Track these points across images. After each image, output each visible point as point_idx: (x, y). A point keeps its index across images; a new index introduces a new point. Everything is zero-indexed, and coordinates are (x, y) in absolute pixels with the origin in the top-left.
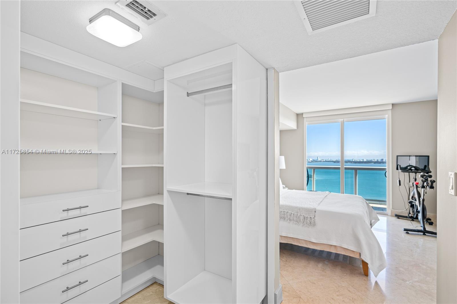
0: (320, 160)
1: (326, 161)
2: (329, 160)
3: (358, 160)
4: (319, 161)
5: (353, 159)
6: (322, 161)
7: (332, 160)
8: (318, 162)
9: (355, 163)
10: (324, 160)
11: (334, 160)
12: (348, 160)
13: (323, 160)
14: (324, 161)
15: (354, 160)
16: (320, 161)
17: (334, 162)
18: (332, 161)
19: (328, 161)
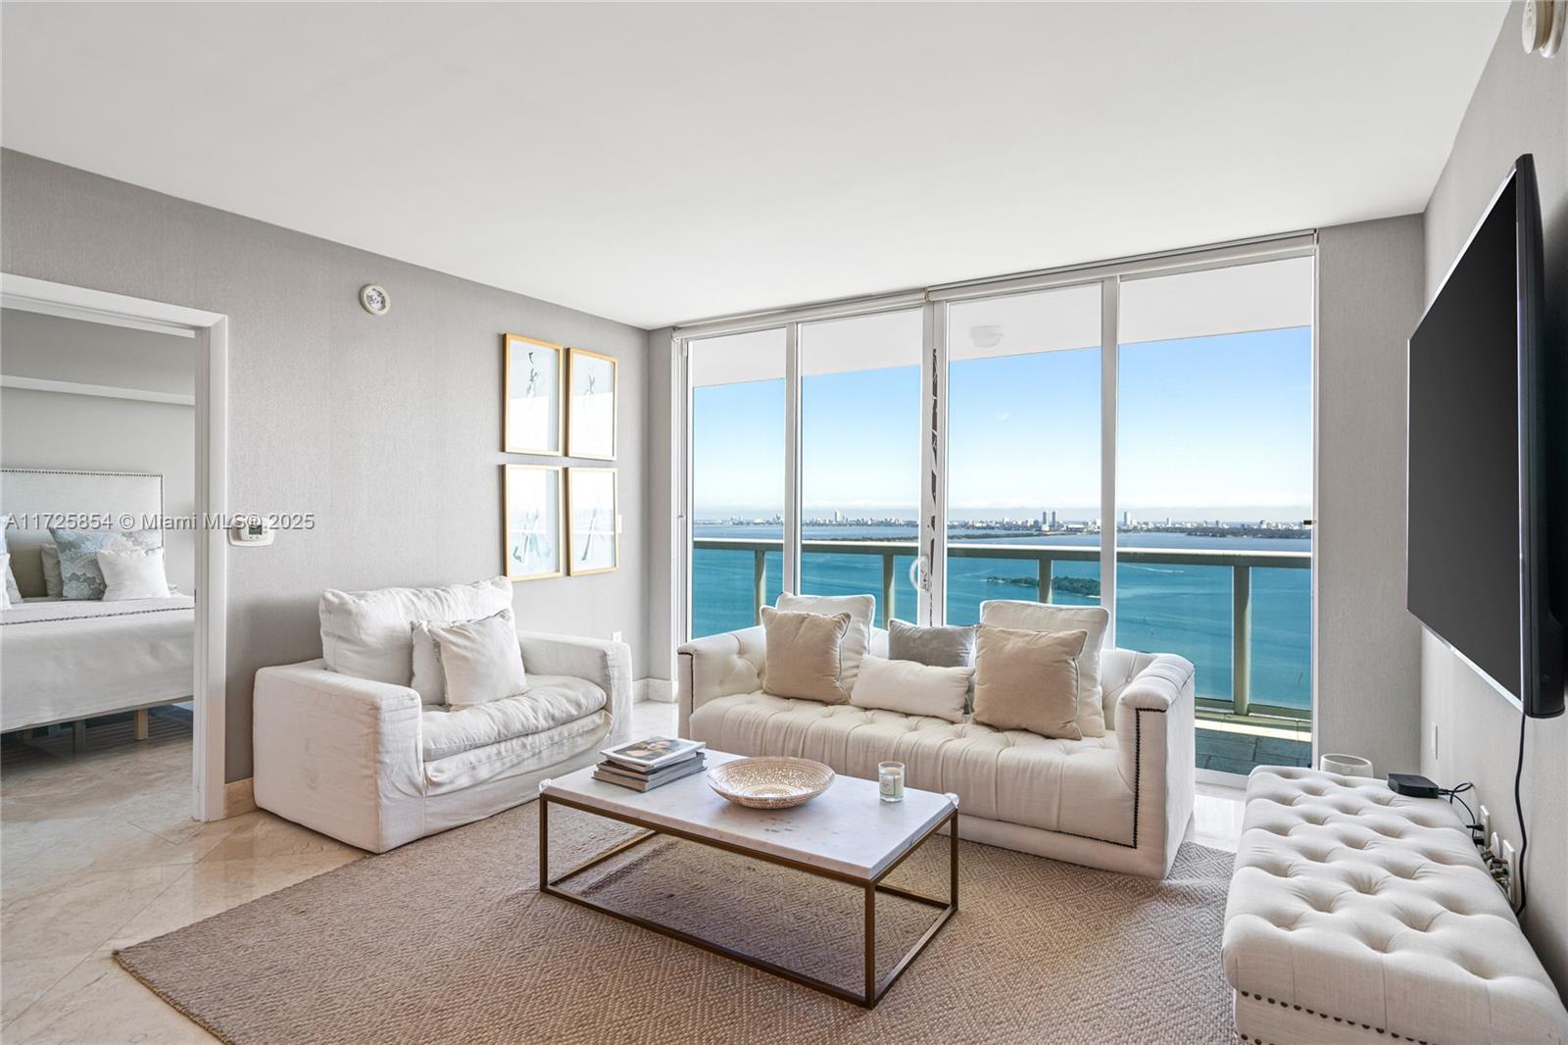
0: (1135, 523)
1: (1158, 530)
2: (1169, 525)
3: (1280, 527)
4: (1131, 527)
5: (1261, 523)
6: (1141, 529)
7: (1181, 524)
8: (1128, 531)
9: (1271, 537)
10: (1151, 526)
11: (1189, 526)
12: (1243, 525)
13: (1145, 523)
14: (1149, 530)
15: (1264, 526)
16: (1135, 529)
17: (1190, 532)
18: (1182, 530)
19: (1167, 530)
